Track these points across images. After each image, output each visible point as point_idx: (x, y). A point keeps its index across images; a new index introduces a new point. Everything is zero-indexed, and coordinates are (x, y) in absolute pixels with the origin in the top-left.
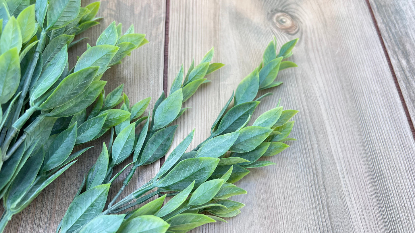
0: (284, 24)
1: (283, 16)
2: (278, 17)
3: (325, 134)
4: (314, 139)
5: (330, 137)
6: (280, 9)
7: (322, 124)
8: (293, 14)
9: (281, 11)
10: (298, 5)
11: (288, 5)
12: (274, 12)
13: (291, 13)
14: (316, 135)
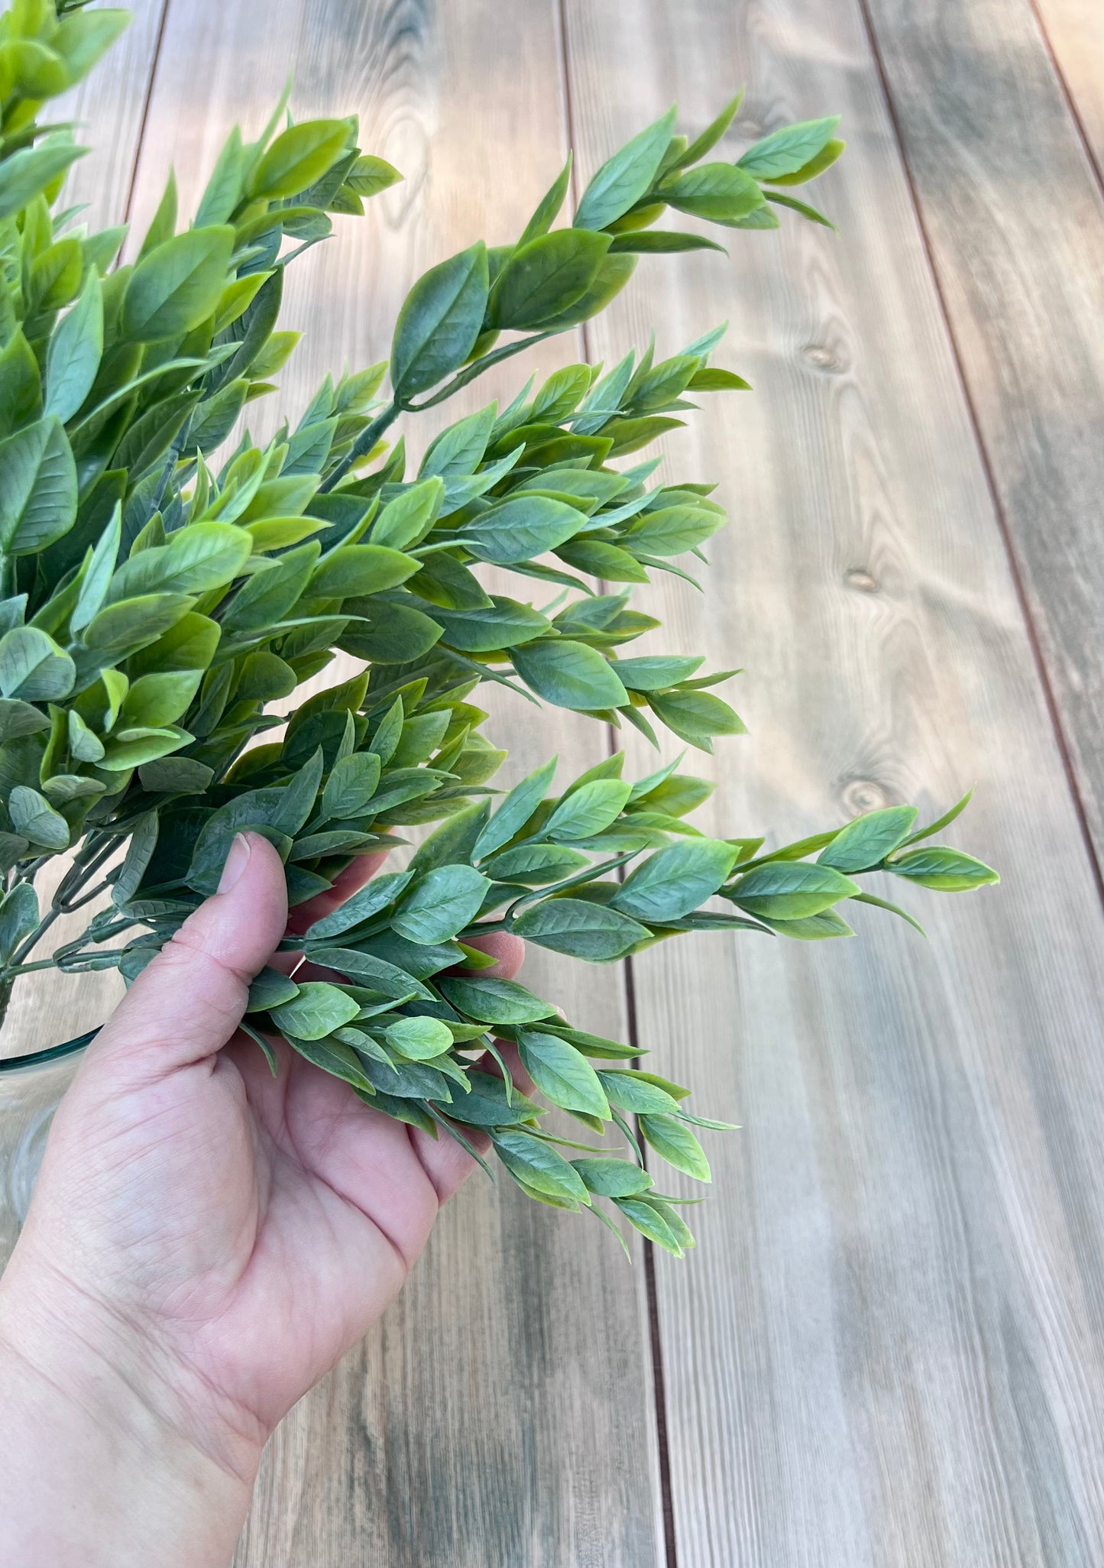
0: (869, 808)
1: (865, 787)
2: (854, 792)
3: (951, 1033)
4: (928, 1045)
5: (962, 1039)
6: (858, 772)
7: (945, 1013)
8: (889, 783)
9: (863, 778)
10: (899, 761)
11: (877, 762)
12: (846, 779)
13: (883, 781)
14: (932, 1035)
